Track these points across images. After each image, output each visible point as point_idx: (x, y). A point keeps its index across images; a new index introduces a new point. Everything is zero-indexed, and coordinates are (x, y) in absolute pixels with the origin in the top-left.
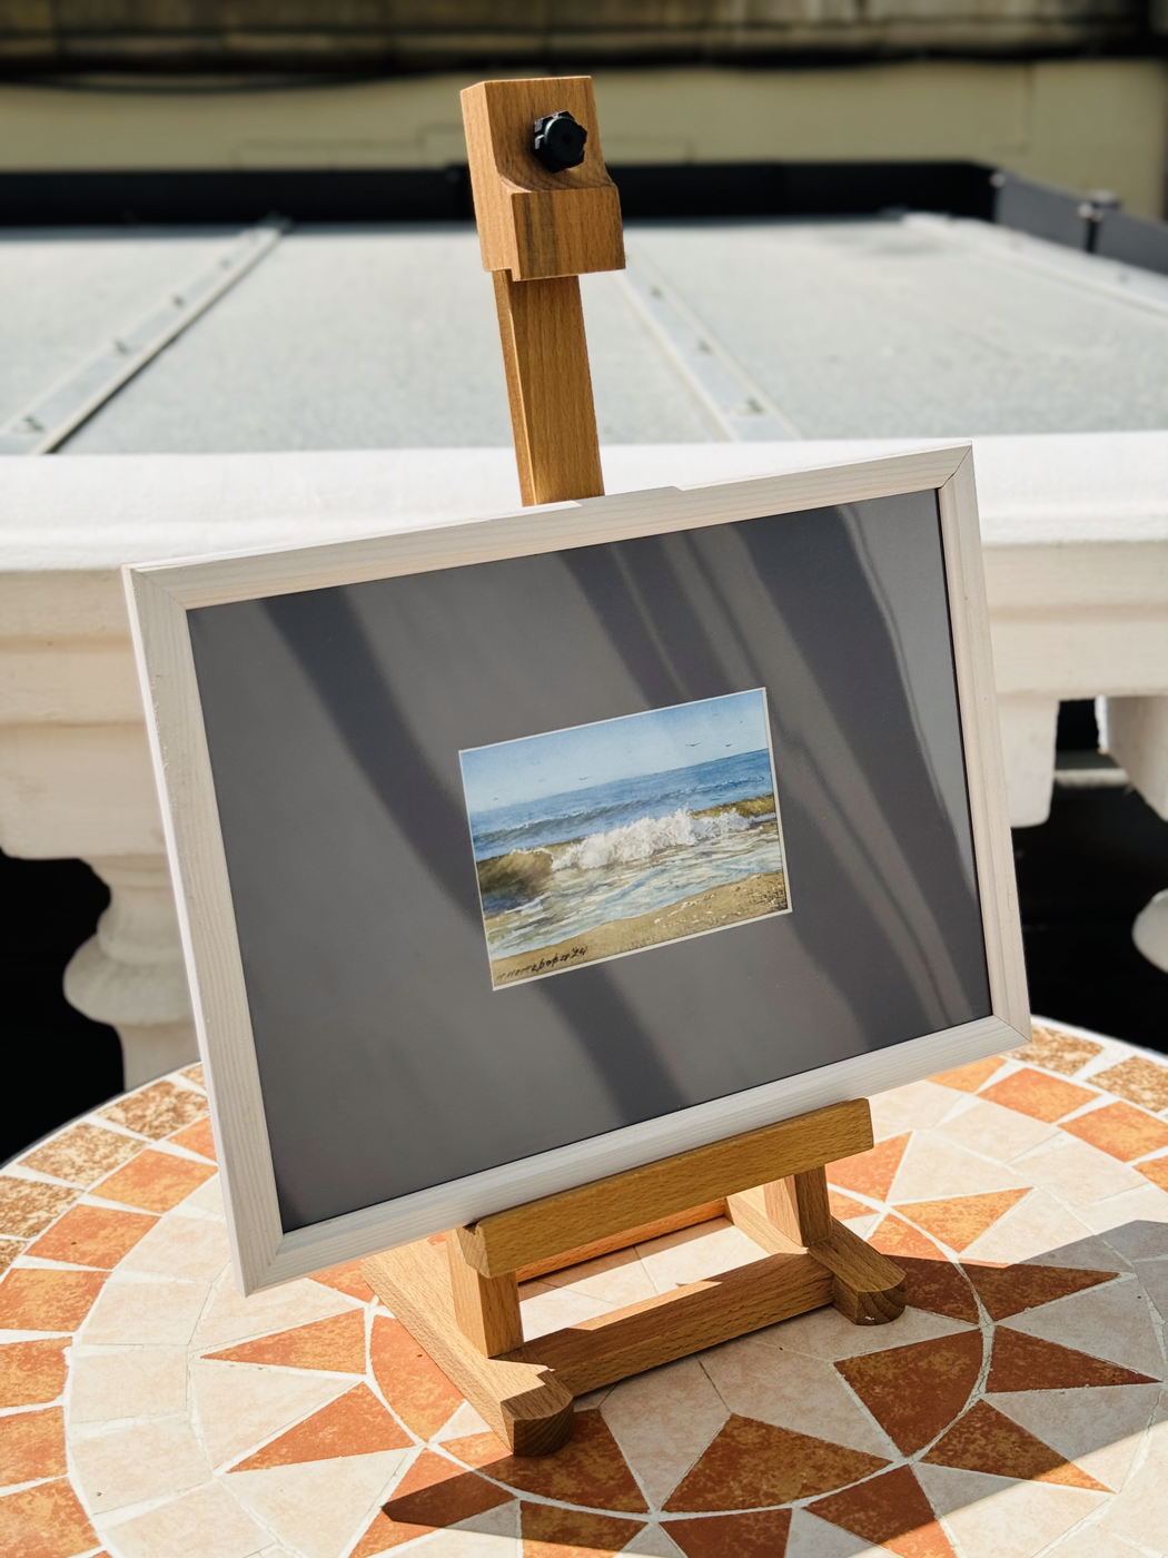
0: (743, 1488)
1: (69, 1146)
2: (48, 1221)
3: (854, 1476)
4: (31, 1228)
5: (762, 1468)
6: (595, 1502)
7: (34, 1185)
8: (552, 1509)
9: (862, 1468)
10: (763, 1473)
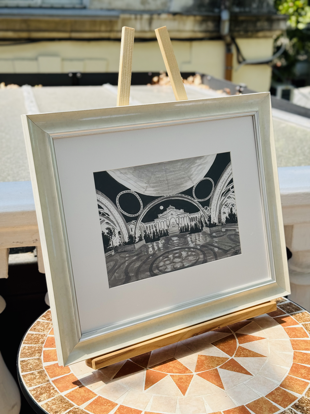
0: (207, 366)
1: (38, 326)
2: (44, 341)
3: (224, 361)
4: (41, 342)
5: (208, 362)
6: (183, 373)
7: (36, 334)
8: (176, 375)
9: (225, 360)
10: (209, 363)
